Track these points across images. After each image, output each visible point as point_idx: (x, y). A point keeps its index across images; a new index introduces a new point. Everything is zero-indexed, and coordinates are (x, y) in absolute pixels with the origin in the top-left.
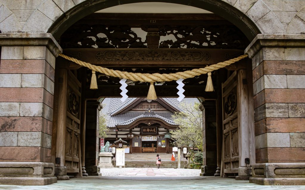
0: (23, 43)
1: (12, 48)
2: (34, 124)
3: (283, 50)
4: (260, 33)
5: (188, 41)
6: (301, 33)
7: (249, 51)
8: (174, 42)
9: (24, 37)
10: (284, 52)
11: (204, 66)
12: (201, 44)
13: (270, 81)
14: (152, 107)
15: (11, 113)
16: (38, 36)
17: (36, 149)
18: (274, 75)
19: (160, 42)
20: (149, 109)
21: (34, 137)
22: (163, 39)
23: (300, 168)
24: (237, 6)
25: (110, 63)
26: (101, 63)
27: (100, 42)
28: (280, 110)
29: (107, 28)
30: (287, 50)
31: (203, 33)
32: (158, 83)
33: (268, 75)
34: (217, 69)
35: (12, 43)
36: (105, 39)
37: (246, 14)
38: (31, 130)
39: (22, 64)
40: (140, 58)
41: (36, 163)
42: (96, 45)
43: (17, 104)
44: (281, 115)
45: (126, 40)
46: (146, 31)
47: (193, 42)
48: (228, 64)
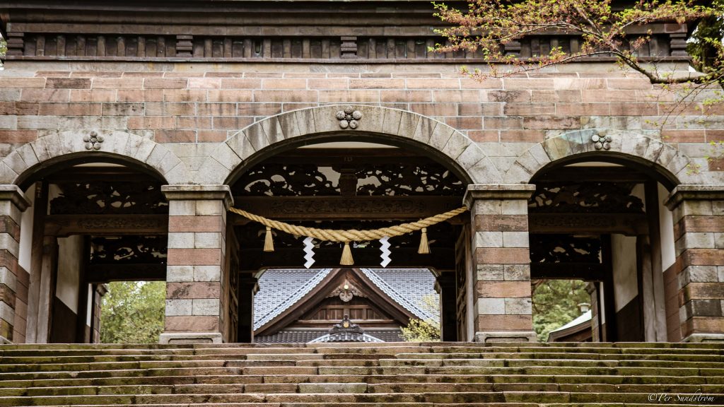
0: (196, 196)
1: (182, 202)
2: (211, 290)
3: (499, 202)
4: (473, 183)
5: (396, 185)
6: (522, 183)
7: (465, 202)
8: (376, 186)
9: (198, 189)
10: (500, 205)
11: (416, 220)
12: (414, 189)
13: (482, 239)
14: (352, 314)
15: (184, 278)
16: (215, 189)
17: (214, 319)
18: (488, 232)
19: (358, 186)
20: (346, 320)
21: (212, 305)
22: (361, 182)
23: (515, 338)
24: (445, 151)
25: (290, 216)
26: (279, 217)
27: (276, 187)
28: (494, 273)
29: (285, 168)
30: (504, 203)
31: (416, 173)
32: (358, 243)
33: (480, 232)
34: (434, 223)
35: (182, 196)
36: (283, 183)
37: (456, 161)
38: (208, 297)
39: (194, 221)
40: (331, 210)
41: (215, 333)
42: (270, 191)
43: (190, 268)
44: (495, 278)
45: (311, 184)
46: (339, 172)
47: (402, 187)
48: (449, 217)
